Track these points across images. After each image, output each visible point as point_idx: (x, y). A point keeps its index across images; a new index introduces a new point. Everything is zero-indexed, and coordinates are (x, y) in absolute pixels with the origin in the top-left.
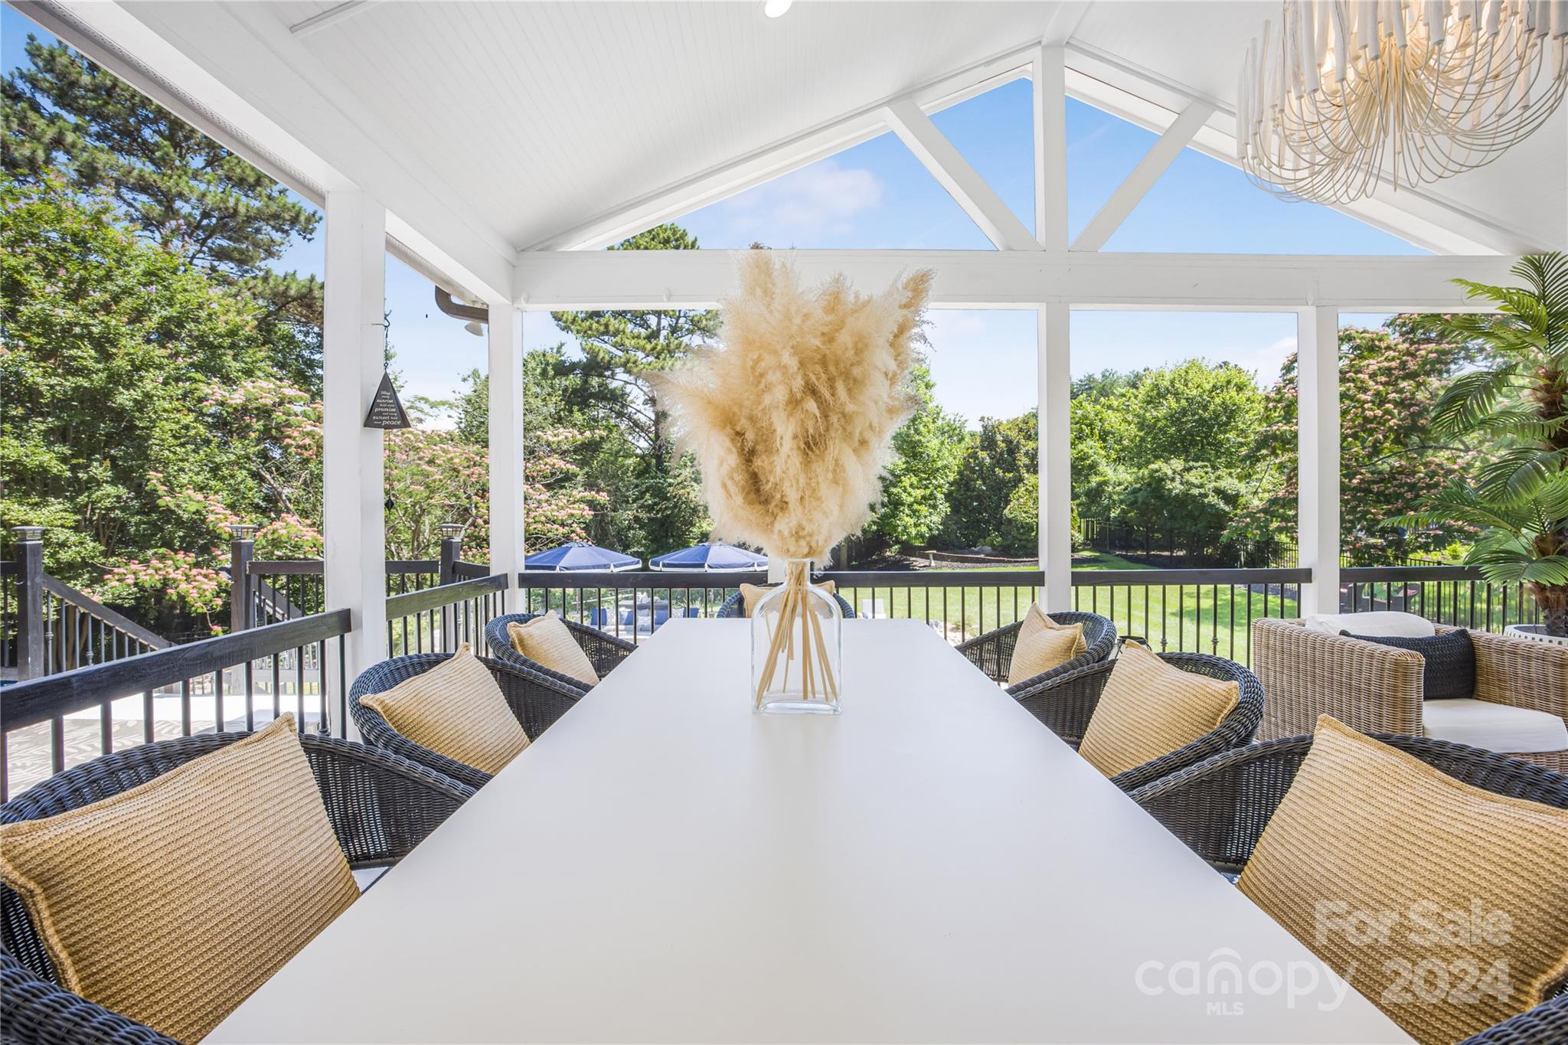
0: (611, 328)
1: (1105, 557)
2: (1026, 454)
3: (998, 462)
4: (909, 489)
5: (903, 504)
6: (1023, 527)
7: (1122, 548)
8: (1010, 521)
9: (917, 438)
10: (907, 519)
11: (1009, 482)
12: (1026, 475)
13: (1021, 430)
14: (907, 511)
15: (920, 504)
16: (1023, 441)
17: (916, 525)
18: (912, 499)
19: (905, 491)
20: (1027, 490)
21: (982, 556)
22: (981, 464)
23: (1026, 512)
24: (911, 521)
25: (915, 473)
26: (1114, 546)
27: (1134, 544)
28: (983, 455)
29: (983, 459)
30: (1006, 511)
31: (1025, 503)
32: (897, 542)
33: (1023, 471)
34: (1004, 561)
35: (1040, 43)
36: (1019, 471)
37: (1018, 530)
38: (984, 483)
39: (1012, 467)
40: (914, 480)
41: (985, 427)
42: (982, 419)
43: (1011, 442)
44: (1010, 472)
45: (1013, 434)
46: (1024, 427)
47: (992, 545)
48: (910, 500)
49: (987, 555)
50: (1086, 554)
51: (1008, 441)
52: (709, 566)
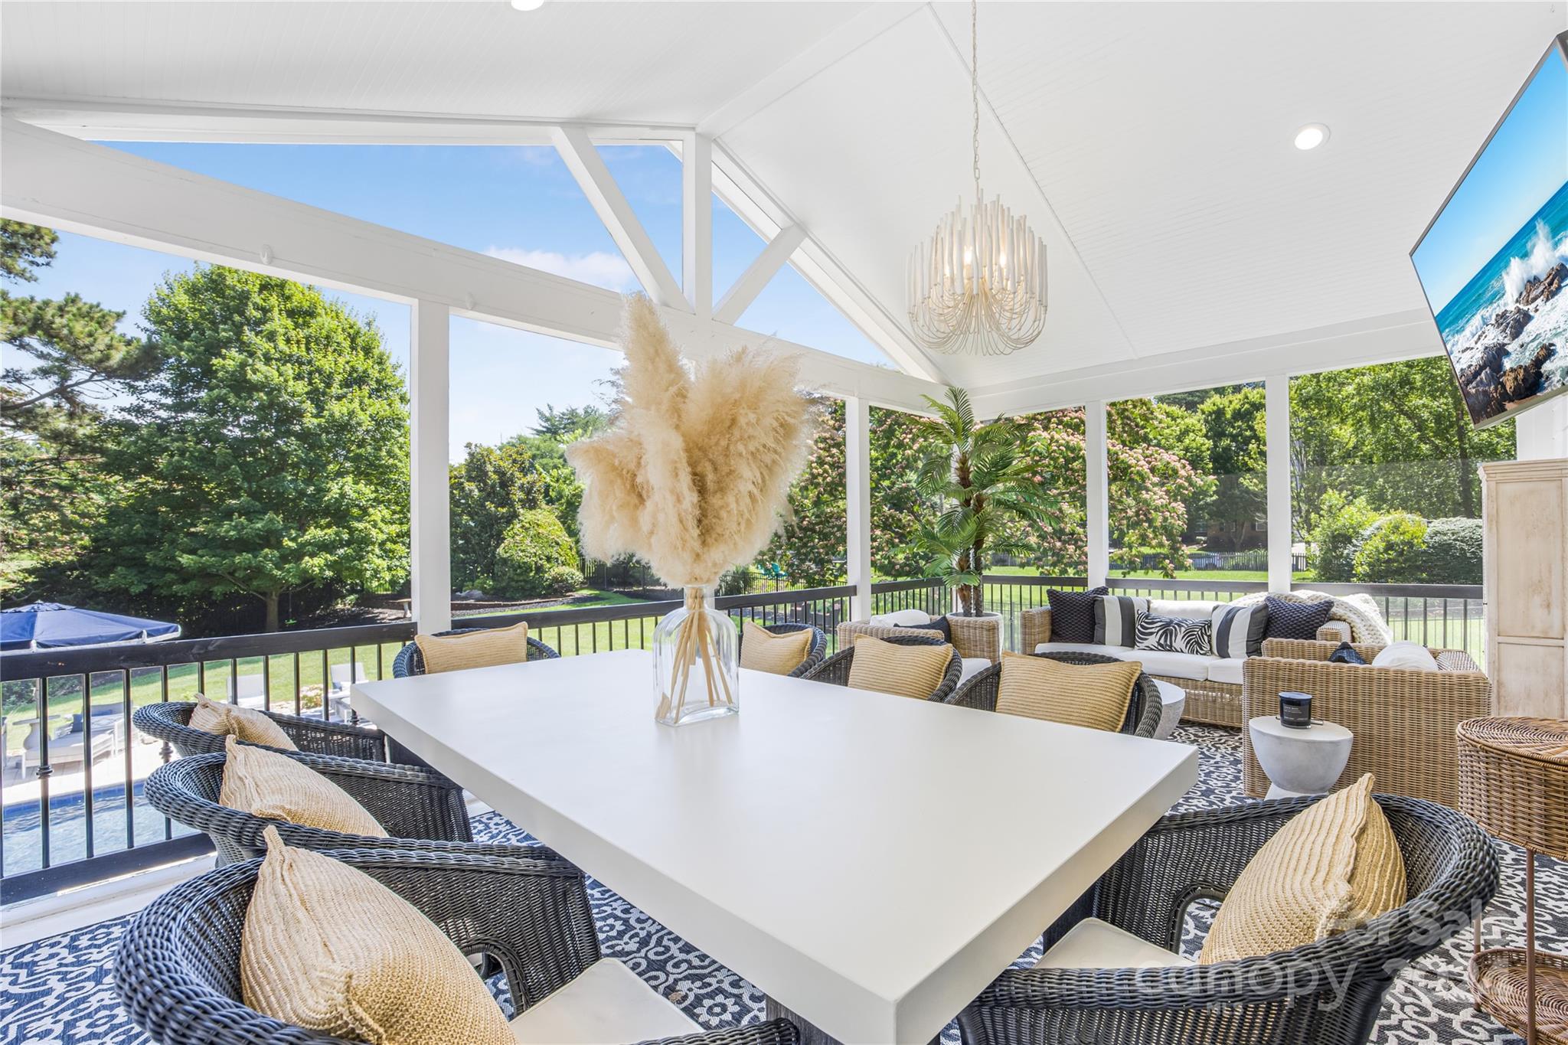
1: (604, 594)
2: (521, 487)
3: (489, 495)
4: (381, 524)
5: (373, 543)
6: (520, 567)
7: (619, 585)
8: (505, 561)
9: (391, 461)
10: (379, 561)
11: (503, 517)
12: (521, 511)
13: (515, 461)
14: (377, 551)
15: (395, 543)
16: (517, 474)
17: (389, 569)
18: (385, 537)
19: (375, 526)
20: (523, 527)
21: (472, 601)
22: (469, 496)
23: (523, 551)
24: (383, 564)
25: (388, 503)
26: (611, 584)
27: (632, 580)
28: (470, 486)
29: (471, 491)
30: (500, 550)
31: (522, 542)
32: (352, 591)
33: (518, 506)
34: (499, 606)
35: (693, 129)
36: (513, 506)
37: (515, 570)
38: (472, 519)
39: (505, 501)
40: (386, 513)
41: (472, 455)
42: (469, 446)
43: (504, 474)
44: (503, 507)
45: (506, 465)
46: (519, 458)
47: (483, 589)
48: (382, 537)
49: (478, 600)
50: (586, 592)
51: (500, 473)
52: (41, 645)
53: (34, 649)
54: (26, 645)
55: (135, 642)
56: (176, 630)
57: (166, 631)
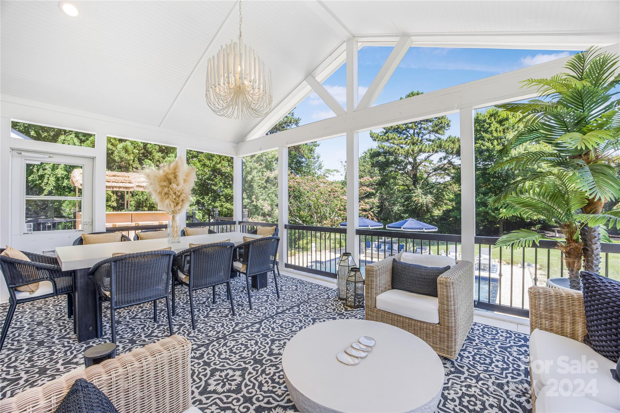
0: (390, 137)
35: (345, 41)
52: (403, 228)
53: (402, 229)
54: (400, 228)
55: (422, 230)
56: (436, 229)
57: (433, 229)
